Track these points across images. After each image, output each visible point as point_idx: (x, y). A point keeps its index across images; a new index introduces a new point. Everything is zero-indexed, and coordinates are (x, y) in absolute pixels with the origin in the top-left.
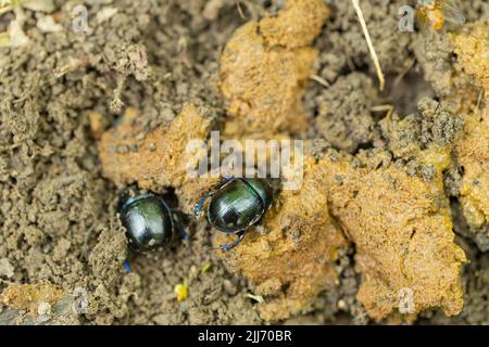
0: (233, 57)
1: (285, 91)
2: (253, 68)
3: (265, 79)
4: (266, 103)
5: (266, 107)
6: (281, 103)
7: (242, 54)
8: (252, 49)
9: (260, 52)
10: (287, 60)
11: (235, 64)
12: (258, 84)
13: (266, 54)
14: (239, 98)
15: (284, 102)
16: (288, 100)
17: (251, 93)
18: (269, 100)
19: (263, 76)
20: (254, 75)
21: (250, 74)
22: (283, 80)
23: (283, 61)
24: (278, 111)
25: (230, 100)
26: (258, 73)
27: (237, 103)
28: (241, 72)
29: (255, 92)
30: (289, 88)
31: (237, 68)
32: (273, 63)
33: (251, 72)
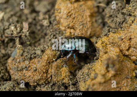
0: (59, 11)
1: (86, 18)
2: (69, 12)
3: (76, 15)
4: (80, 26)
5: (81, 27)
6: (87, 23)
7: (63, 8)
8: (66, 5)
9: (69, 5)
10: (82, 5)
11: (61, 14)
12: (74, 18)
13: (72, 5)
14: (68, 28)
15: (88, 23)
16: (89, 22)
17: (72, 23)
18: (81, 24)
19: (75, 14)
20: (71, 15)
21: (69, 15)
22: (84, 14)
23: (81, 6)
24: (87, 27)
25: (65, 30)
26: (72, 14)
27: (68, 30)
28: (65, 16)
29: (74, 22)
30: (88, 16)
31: (63, 15)
32: (77, 8)
33: (69, 14)
